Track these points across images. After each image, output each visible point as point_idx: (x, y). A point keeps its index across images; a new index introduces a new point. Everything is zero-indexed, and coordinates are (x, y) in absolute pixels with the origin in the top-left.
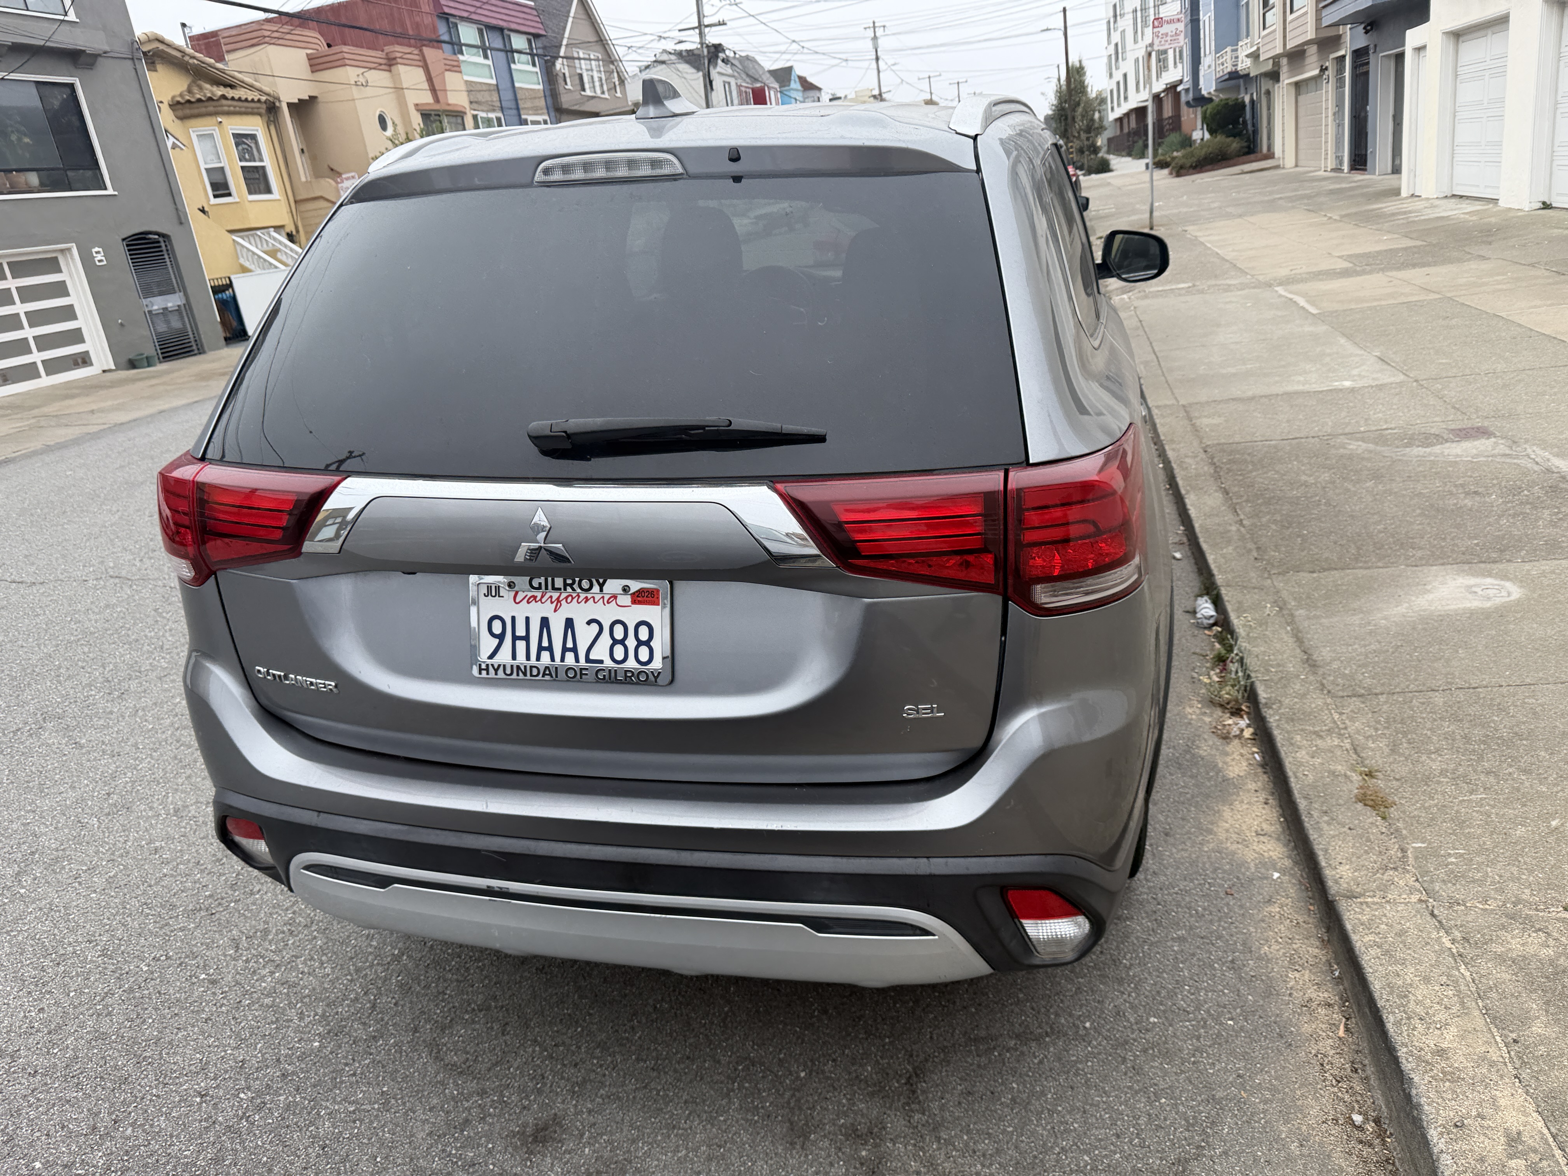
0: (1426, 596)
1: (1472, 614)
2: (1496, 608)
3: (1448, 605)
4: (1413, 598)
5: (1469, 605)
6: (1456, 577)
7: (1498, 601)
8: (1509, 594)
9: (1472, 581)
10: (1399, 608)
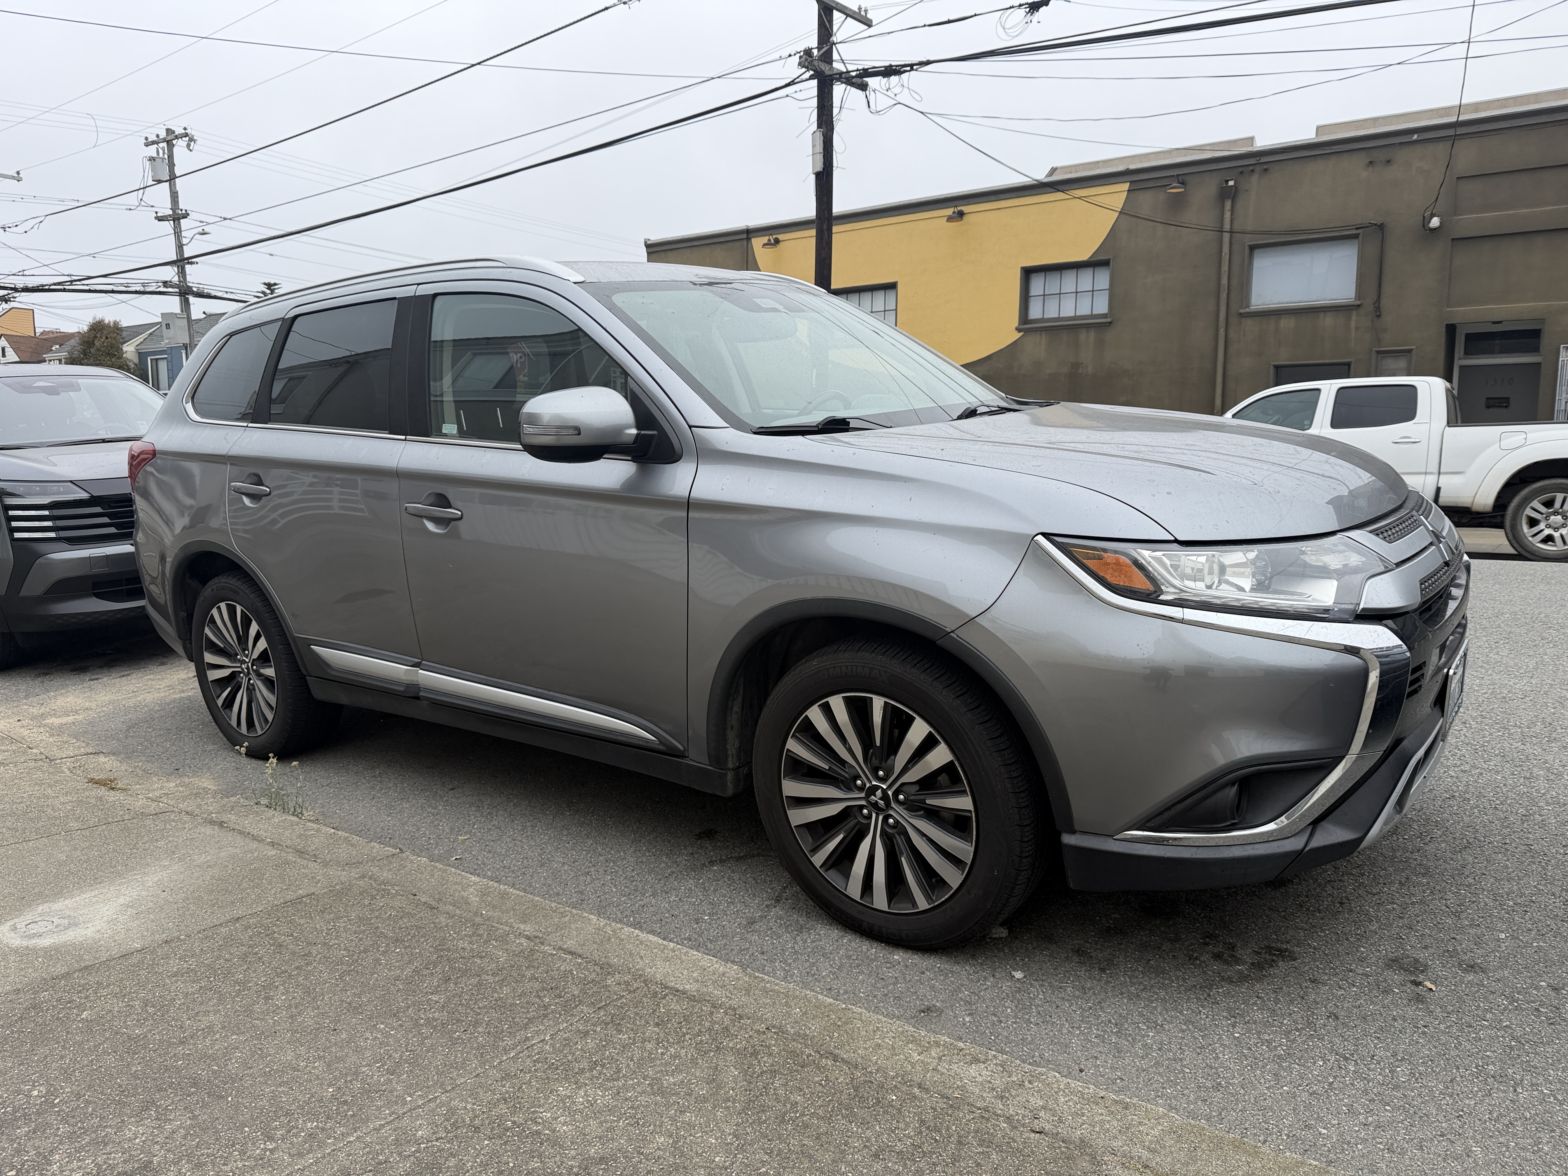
0: (128, 899)
1: (58, 893)
2: (30, 906)
3: (95, 896)
4: (144, 893)
5: (67, 902)
6: (98, 936)
7: (29, 917)
8: (14, 928)
9: (72, 935)
10: (156, 879)
